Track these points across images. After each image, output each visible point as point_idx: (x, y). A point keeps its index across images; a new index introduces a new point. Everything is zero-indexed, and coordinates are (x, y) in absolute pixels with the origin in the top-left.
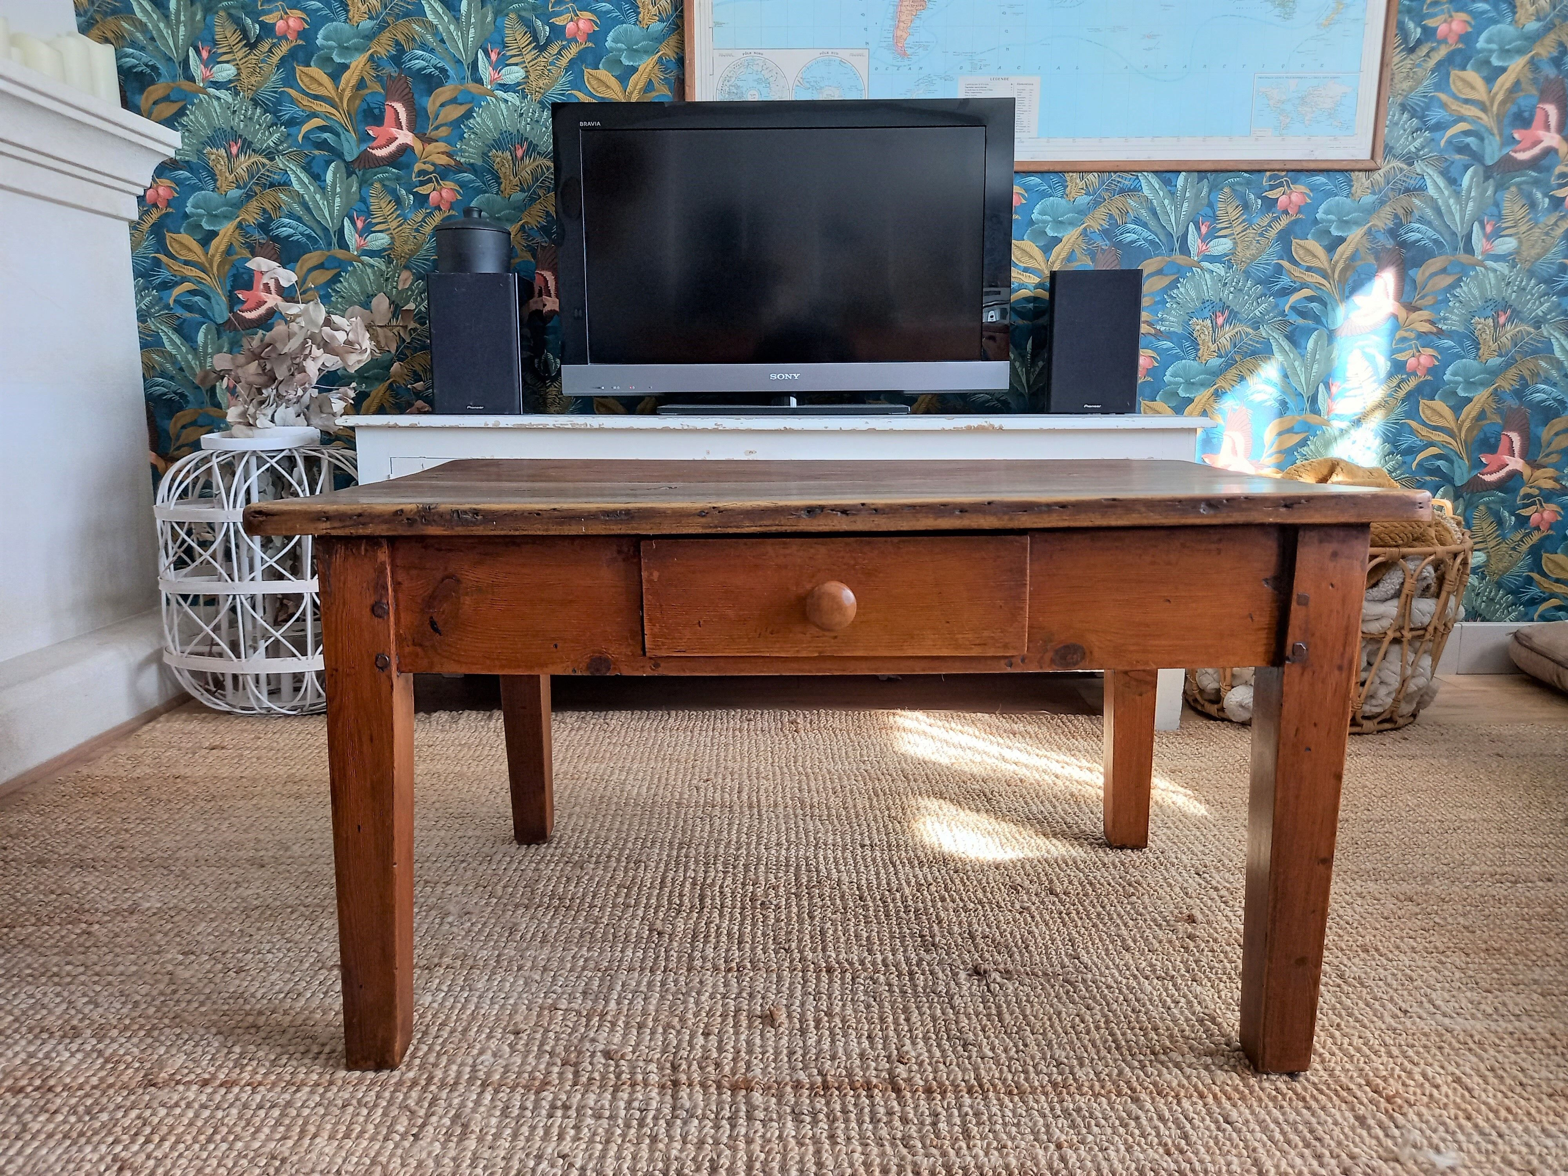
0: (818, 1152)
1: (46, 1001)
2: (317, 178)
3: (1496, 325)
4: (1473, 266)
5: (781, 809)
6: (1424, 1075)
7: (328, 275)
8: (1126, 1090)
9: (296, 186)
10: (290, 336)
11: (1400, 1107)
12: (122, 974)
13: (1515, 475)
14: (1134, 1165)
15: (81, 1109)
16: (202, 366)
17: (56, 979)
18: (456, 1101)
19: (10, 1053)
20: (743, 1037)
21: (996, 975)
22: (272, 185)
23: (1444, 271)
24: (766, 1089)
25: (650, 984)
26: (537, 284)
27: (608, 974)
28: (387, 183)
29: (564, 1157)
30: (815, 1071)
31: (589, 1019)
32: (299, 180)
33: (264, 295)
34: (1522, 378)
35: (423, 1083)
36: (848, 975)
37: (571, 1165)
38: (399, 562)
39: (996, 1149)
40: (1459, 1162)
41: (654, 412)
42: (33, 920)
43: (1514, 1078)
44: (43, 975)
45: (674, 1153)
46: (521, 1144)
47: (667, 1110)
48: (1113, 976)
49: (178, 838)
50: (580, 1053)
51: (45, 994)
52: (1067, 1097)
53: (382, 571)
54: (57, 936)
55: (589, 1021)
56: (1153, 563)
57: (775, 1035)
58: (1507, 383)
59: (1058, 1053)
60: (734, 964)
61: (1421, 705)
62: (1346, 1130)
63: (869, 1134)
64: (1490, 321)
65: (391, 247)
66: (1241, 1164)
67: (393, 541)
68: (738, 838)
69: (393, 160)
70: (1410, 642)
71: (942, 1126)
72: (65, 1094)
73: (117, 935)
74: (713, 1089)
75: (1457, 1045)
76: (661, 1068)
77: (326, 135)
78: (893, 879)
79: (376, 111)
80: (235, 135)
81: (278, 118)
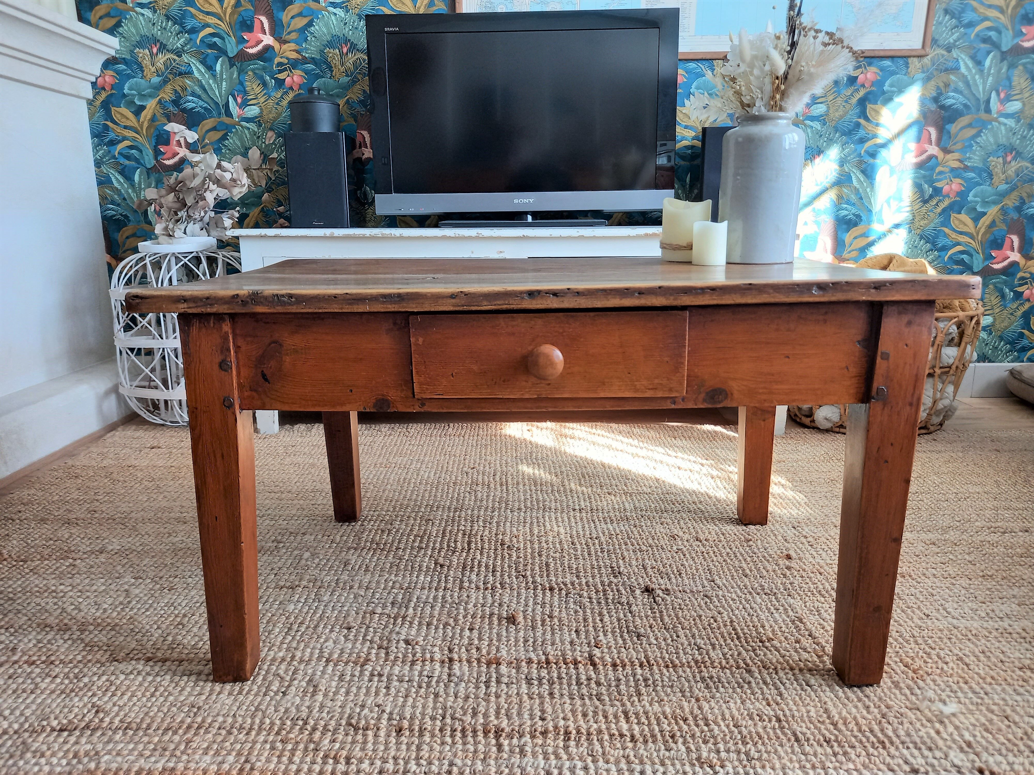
0: (542, 703)
1: (48, 607)
2: (210, 68)
3: (1005, 162)
4: (990, 122)
5: (521, 486)
6: (939, 656)
7: (219, 135)
8: (742, 665)
9: (196, 74)
10: (194, 176)
11: (922, 676)
12: (95, 591)
13: (1014, 264)
14: (746, 713)
15: (71, 675)
16: (138, 196)
17: (54, 594)
18: (310, 671)
19: (26, 640)
20: (495, 631)
21: (660, 592)
22: (180, 74)
23: (970, 125)
24: (510, 663)
25: (435, 598)
26: (358, 139)
27: (408, 591)
28: (257, 72)
29: (378, 706)
30: (541, 653)
31: (395, 619)
32: (198, 69)
33: (177, 149)
34: (1021, 198)
35: (289, 659)
36: (564, 592)
37: (383, 711)
38: (238, 332)
39: (657, 702)
40: (958, 710)
41: (436, 226)
42: (39, 557)
43: (997, 657)
44: (45, 591)
45: (449, 704)
46: (351, 698)
47: (445, 677)
48: (736, 592)
49: (131, 505)
50: (389, 641)
51: (47, 603)
52: (704, 669)
53: (226, 339)
54: (54, 567)
55: (395, 621)
56: (777, 330)
57: (516, 630)
58: (1011, 202)
59: (699, 641)
60: (489, 585)
61: (946, 417)
62: (886, 690)
63: (575, 692)
64: (1001, 160)
65: (261, 115)
66: (817, 711)
67: (233, 317)
68: (493, 505)
69: (261, 56)
70: (940, 376)
71: (623, 687)
72: (61, 666)
73: (92, 567)
74: (475, 664)
75: (961, 637)
76: (441, 650)
77: (216, 39)
78: (594, 531)
79: (249, 22)
80: (156, 41)
81: (183, 27)
